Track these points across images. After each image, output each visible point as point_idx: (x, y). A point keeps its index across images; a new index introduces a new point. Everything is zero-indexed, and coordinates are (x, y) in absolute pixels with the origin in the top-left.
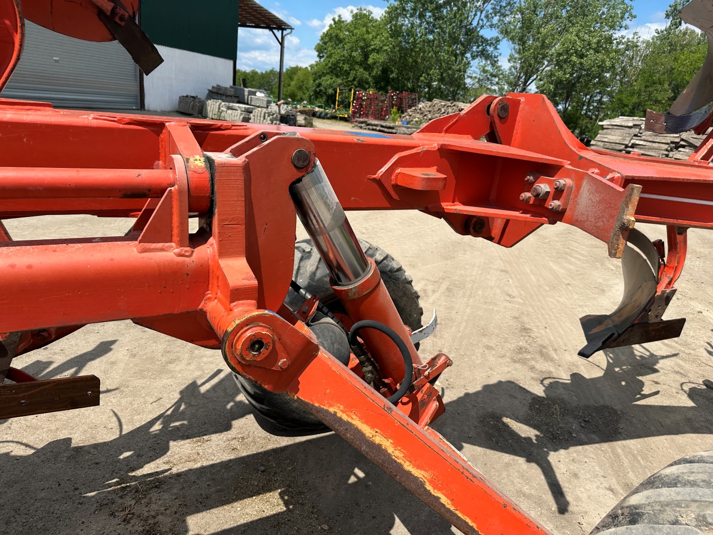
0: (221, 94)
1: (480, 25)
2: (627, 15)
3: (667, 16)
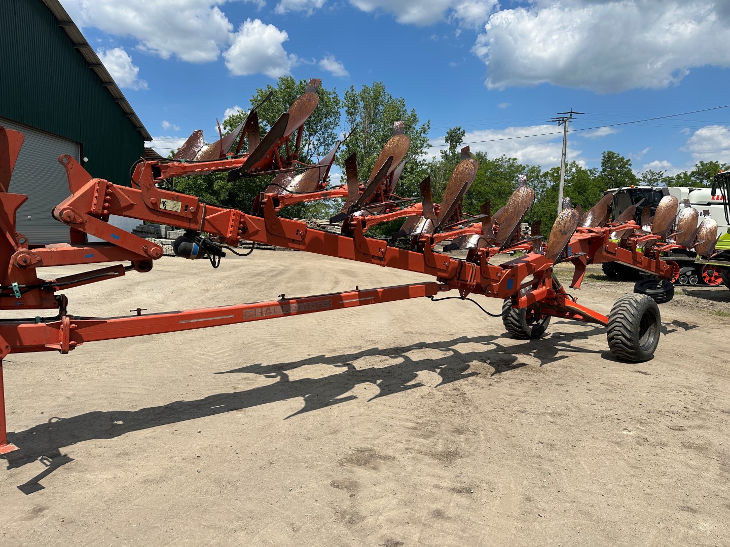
0: (145, 232)
1: (310, 154)
2: (425, 145)
3: (447, 141)
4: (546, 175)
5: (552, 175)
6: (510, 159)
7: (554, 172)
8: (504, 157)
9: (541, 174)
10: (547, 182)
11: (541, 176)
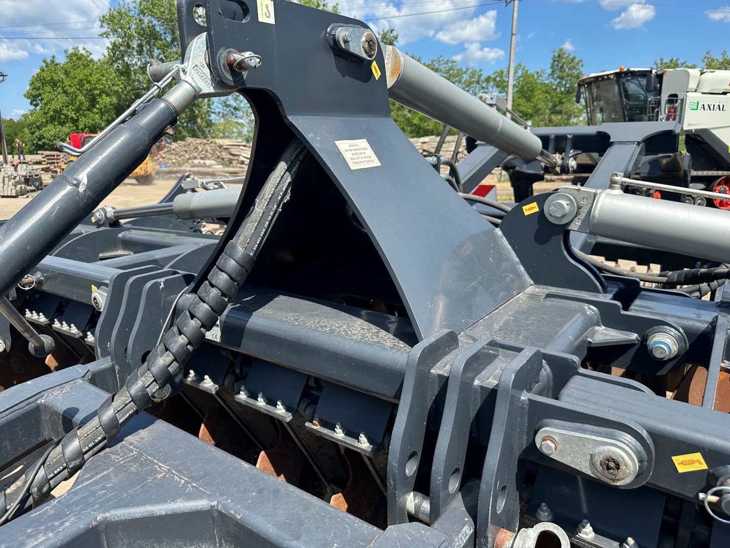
4: (488, 80)
5: (495, 80)
6: (448, 61)
7: (497, 76)
8: (441, 59)
9: (483, 78)
10: (490, 88)
11: (482, 81)
